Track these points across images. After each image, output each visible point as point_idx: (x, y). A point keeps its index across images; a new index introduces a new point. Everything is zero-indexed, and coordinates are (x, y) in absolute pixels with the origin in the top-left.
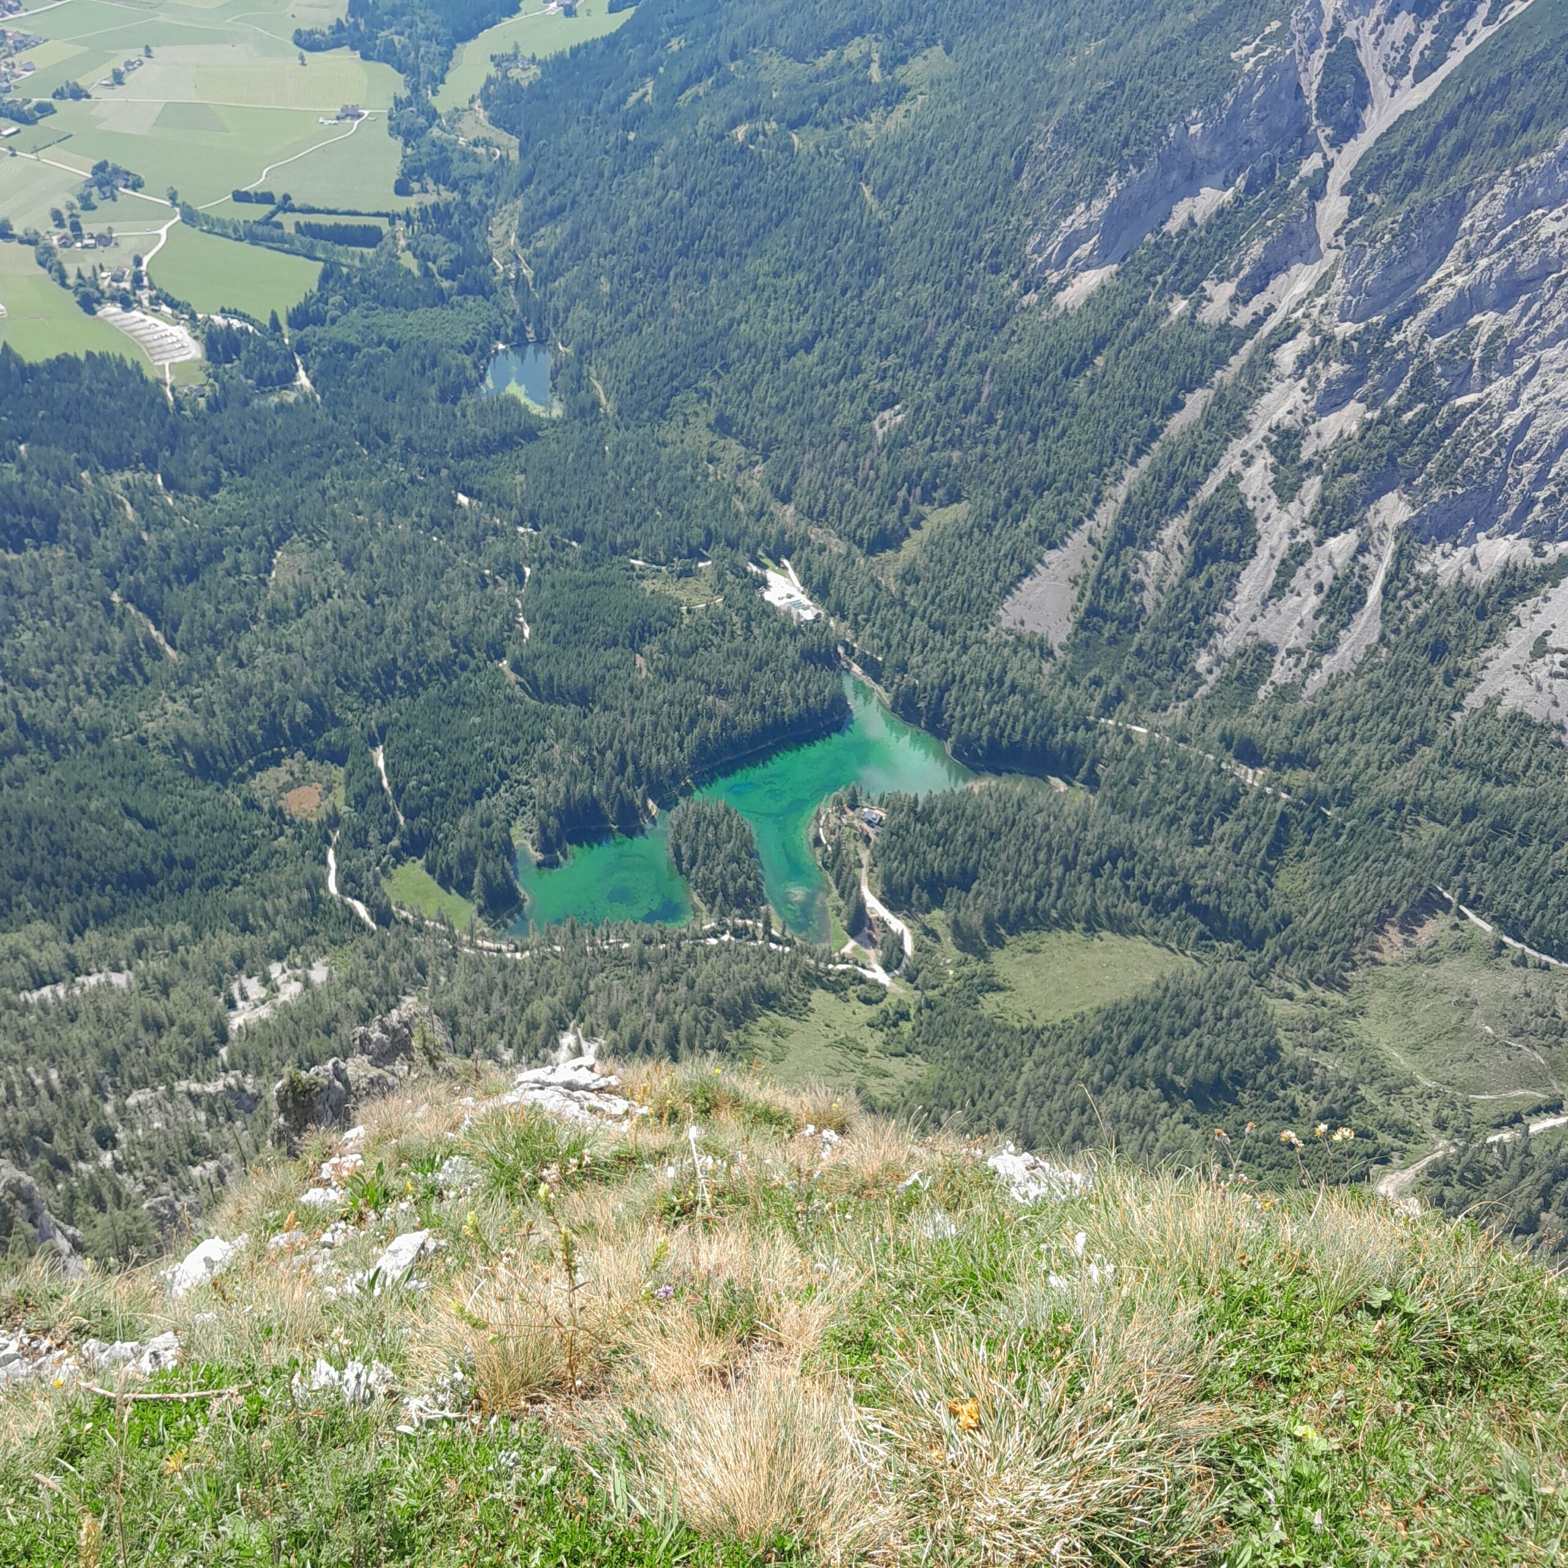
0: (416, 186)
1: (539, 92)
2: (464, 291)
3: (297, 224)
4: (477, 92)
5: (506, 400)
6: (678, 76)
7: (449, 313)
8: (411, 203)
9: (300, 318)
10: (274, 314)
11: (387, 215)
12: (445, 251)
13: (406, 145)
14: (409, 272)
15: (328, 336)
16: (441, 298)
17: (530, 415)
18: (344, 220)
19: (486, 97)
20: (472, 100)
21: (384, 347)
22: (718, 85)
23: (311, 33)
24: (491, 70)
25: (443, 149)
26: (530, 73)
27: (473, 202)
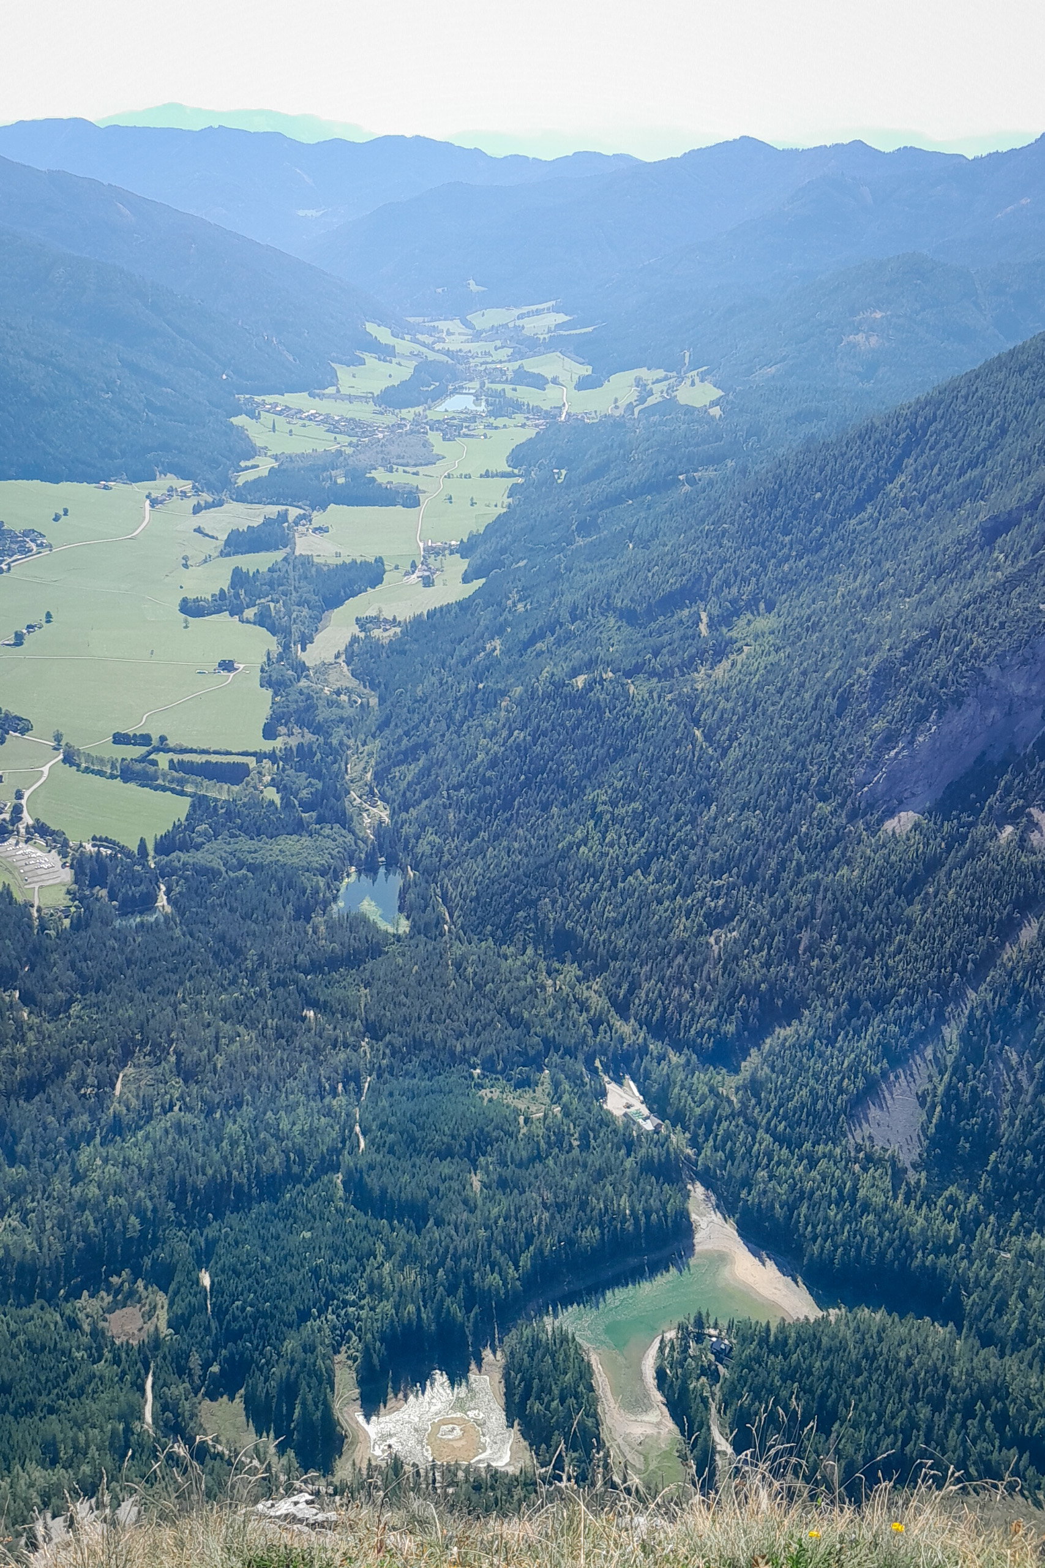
0: (282, 730)
1: (397, 649)
2: (320, 820)
3: (171, 761)
4: (342, 648)
5: (356, 918)
6: (524, 635)
7: (306, 840)
8: (278, 744)
9: (165, 846)
10: (142, 840)
11: (254, 754)
12: (305, 786)
13: (276, 694)
14: (272, 803)
15: (191, 861)
16: (299, 827)
17: (378, 931)
18: (214, 758)
19: (350, 655)
20: (337, 656)
21: (244, 871)
22: (558, 643)
23: (196, 600)
24: (356, 630)
25: (309, 697)
26: (391, 632)
27: (335, 742)
